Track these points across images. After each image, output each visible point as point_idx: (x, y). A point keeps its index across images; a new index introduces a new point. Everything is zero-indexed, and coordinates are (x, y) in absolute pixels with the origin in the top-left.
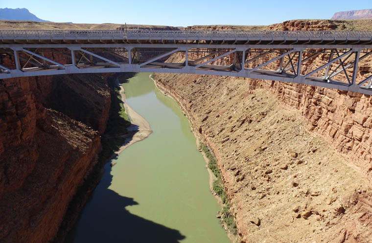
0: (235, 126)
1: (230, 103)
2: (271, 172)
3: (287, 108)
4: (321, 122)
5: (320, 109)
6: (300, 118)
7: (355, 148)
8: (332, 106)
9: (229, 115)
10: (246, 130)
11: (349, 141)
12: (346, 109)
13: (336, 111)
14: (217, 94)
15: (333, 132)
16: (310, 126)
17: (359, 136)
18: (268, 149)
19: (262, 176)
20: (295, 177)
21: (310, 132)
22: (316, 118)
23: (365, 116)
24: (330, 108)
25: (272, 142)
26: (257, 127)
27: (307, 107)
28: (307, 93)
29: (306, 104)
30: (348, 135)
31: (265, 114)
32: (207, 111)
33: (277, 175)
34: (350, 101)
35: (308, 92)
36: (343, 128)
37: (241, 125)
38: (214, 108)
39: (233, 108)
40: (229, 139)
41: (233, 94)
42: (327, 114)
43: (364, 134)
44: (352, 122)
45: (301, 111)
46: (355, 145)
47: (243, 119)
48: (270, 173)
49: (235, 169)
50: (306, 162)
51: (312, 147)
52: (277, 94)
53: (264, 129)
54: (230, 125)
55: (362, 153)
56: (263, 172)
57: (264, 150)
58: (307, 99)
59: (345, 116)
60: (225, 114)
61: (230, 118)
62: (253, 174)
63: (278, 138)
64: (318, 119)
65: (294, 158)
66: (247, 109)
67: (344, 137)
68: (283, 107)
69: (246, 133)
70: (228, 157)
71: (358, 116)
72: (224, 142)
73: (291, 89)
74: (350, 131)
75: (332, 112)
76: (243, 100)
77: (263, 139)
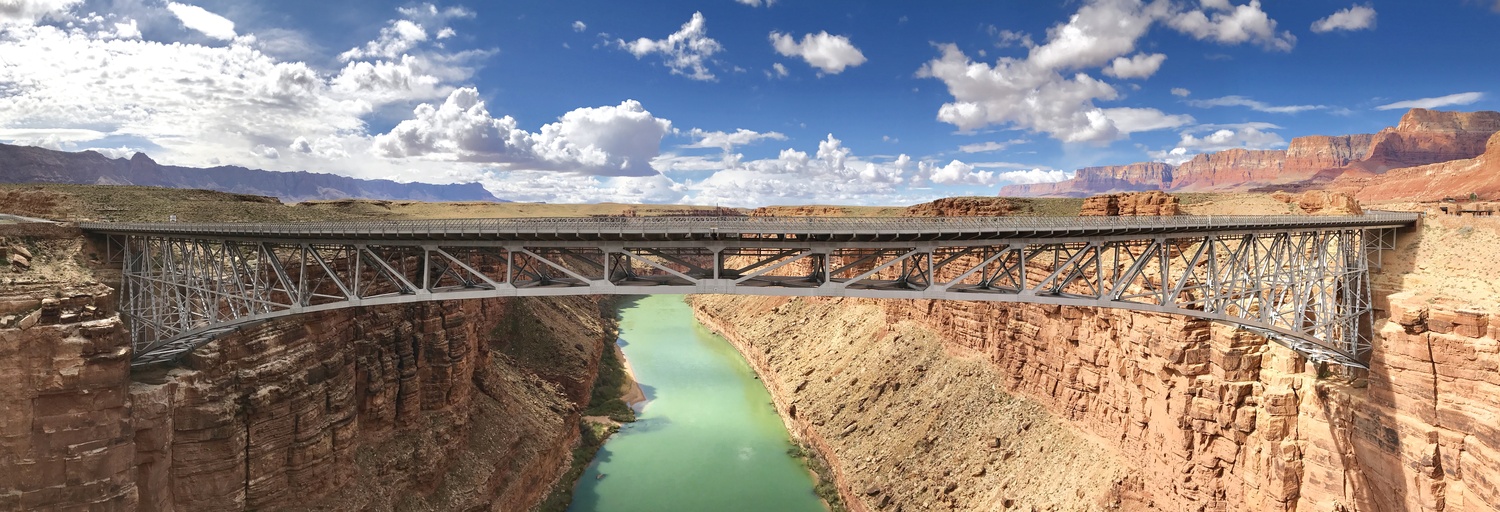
0: (866, 400)
1: (852, 351)
2: (953, 487)
3: (963, 353)
4: (1027, 371)
5: (1022, 347)
6: (989, 368)
7: (1092, 405)
8: (1040, 340)
9: (852, 377)
10: (890, 406)
11: (1080, 397)
12: (1064, 341)
13: (1049, 347)
14: (824, 335)
15: (1052, 385)
16: (1012, 382)
17: (1094, 383)
18: (940, 439)
19: (939, 499)
20: (1005, 487)
21: (1011, 393)
22: (1018, 364)
23: (1094, 348)
24: (1038, 343)
25: (946, 424)
26: (912, 397)
27: (999, 347)
28: (995, 321)
29: (996, 342)
30: (1077, 385)
31: (924, 368)
32: (804, 370)
33: (970, 492)
34: (1068, 327)
35: (996, 319)
36: (1068, 376)
37: (880, 394)
38: (818, 363)
39: (858, 362)
40: (856, 428)
41: (855, 333)
42: (1035, 354)
43: (1100, 378)
44: (1077, 362)
45: (988, 355)
46: (1091, 401)
47: (882, 383)
48: (952, 490)
49: (878, 492)
50: (1018, 453)
51: (1022, 421)
52: (940, 328)
53: (925, 399)
54: (857, 397)
55: (1105, 412)
56: (938, 491)
57: (932, 442)
58: (996, 332)
59: (1066, 353)
60: (843, 374)
61: (854, 383)
62: (919, 500)
63: (956, 414)
64: (1022, 365)
65: (995, 449)
66: (888, 361)
67: (1073, 391)
68: (956, 351)
69: (891, 411)
70: (860, 468)
71: (1086, 351)
72: (847, 434)
73: (966, 317)
74: (1079, 378)
75: (1043, 350)
76: (877, 344)
77: (928, 421)
